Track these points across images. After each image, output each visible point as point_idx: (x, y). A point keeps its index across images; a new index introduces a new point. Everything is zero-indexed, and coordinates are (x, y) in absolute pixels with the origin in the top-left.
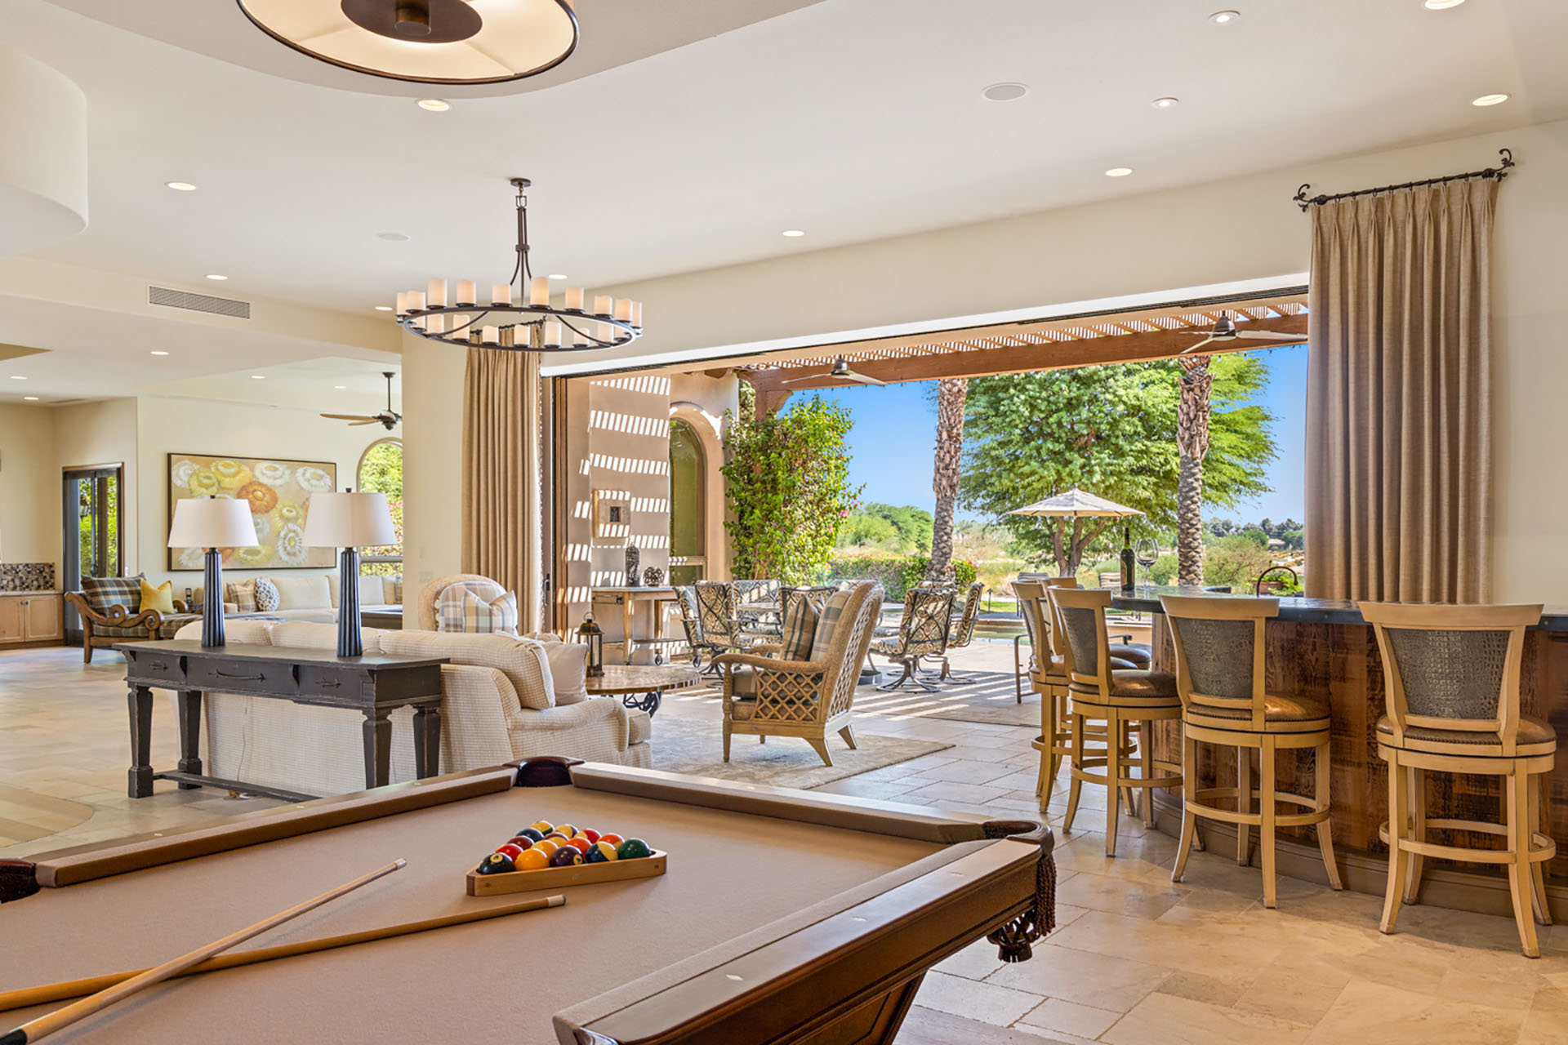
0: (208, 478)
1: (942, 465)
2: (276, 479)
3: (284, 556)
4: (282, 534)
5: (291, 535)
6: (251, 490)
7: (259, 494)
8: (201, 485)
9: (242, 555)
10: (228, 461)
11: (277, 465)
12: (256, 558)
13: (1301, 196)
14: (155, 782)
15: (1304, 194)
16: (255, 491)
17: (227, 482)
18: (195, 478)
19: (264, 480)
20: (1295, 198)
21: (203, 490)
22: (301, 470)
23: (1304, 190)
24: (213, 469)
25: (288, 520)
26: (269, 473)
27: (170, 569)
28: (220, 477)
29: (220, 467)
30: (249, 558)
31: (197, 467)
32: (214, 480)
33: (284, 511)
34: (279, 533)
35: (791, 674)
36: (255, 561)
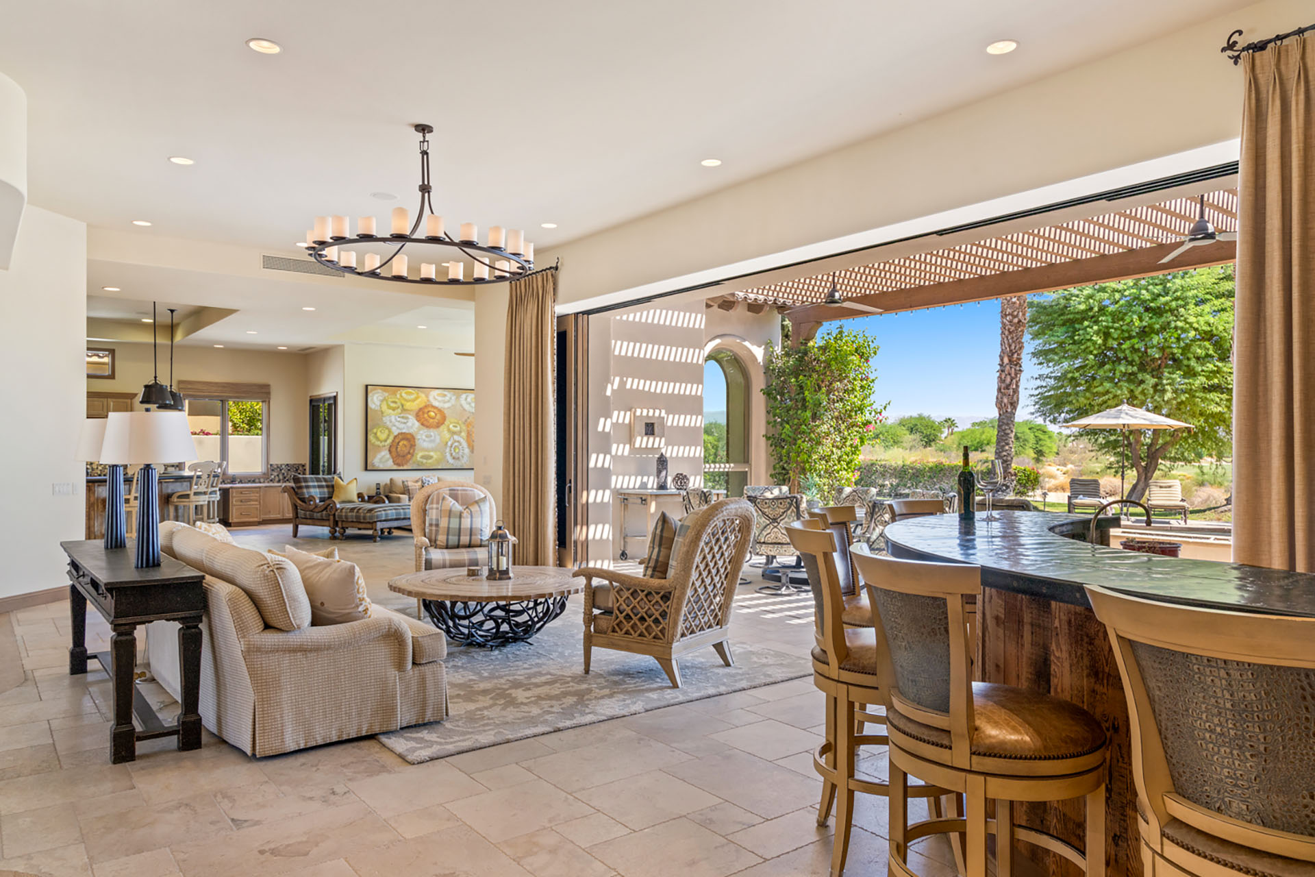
0: (395, 402)
1: (1003, 385)
2: (445, 402)
3: (451, 461)
4: (449, 443)
5: (456, 444)
6: (426, 410)
7: (432, 414)
8: (389, 407)
9: (419, 459)
10: (410, 390)
11: (446, 392)
12: (430, 461)
13: (1231, 46)
14: (88, 661)
15: (1235, 43)
16: (429, 412)
17: (408, 405)
18: (385, 402)
19: (436, 404)
20: (1224, 50)
21: (391, 411)
22: (464, 396)
23: (1236, 37)
24: (398, 396)
25: (454, 433)
26: (440, 398)
27: (366, 469)
28: (403, 402)
29: (403, 395)
30: (425, 461)
31: (386, 394)
32: (399, 404)
33: (451, 426)
34: (447, 443)
35: (643, 591)
36: (429, 463)
